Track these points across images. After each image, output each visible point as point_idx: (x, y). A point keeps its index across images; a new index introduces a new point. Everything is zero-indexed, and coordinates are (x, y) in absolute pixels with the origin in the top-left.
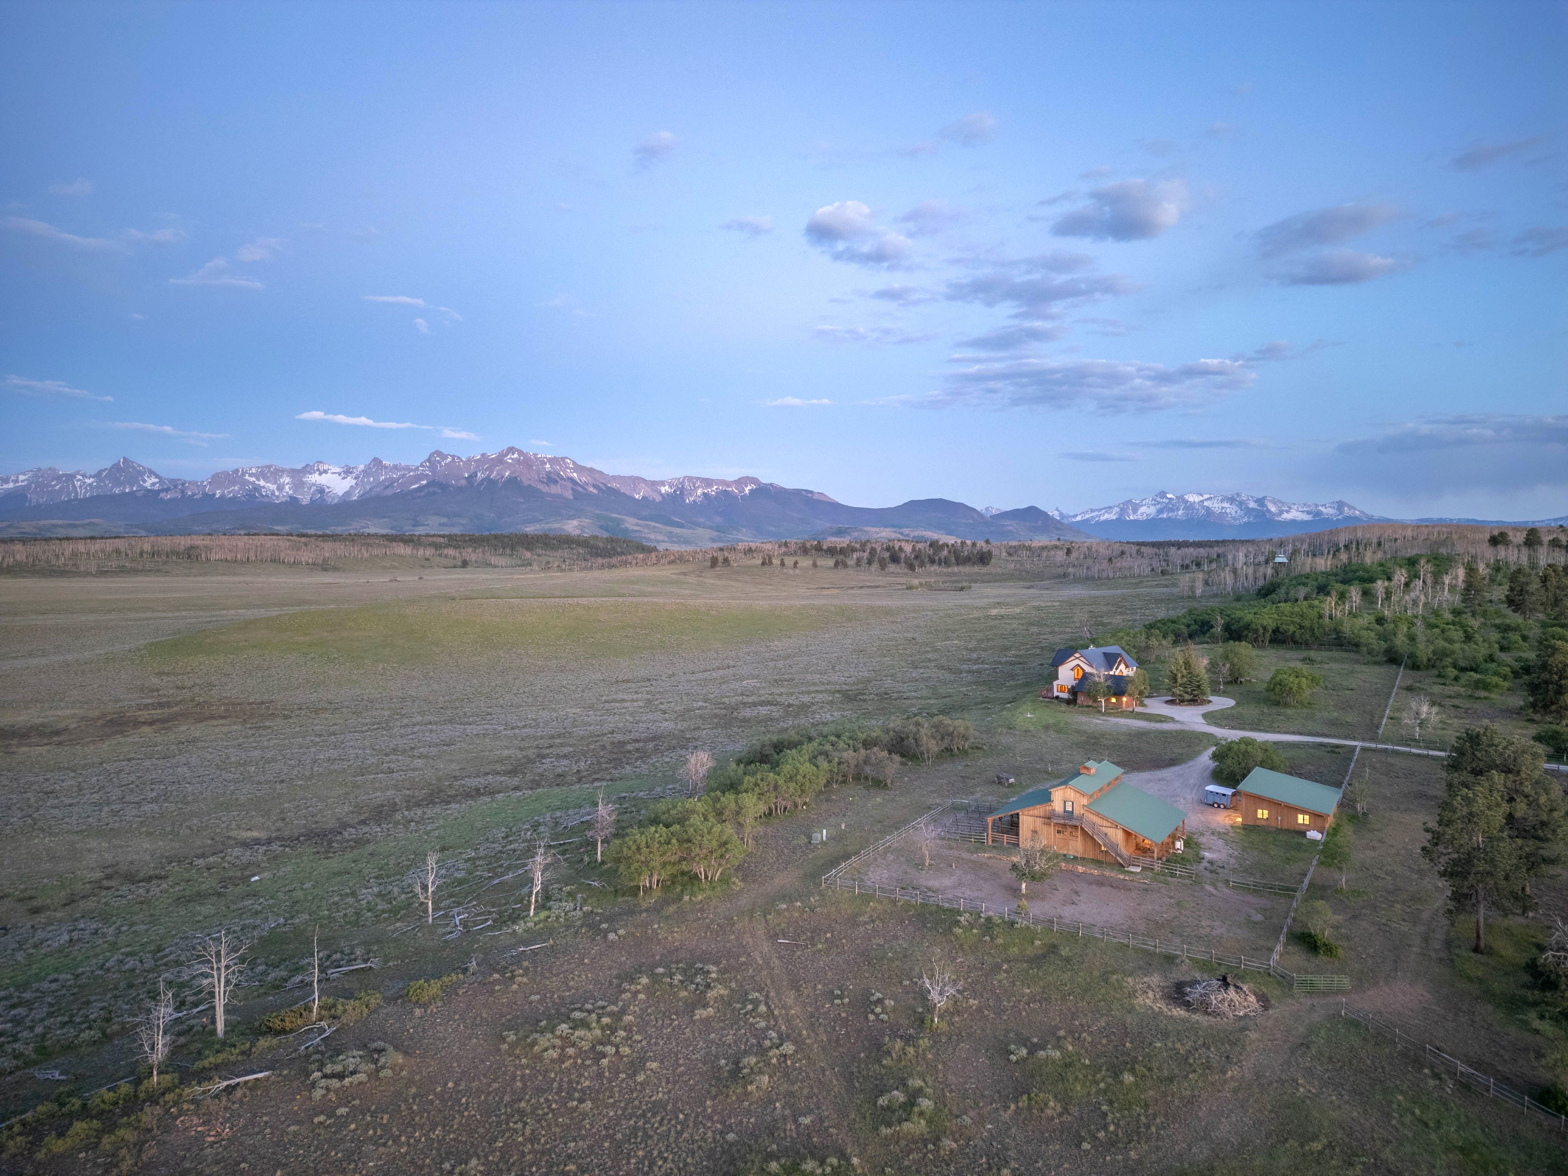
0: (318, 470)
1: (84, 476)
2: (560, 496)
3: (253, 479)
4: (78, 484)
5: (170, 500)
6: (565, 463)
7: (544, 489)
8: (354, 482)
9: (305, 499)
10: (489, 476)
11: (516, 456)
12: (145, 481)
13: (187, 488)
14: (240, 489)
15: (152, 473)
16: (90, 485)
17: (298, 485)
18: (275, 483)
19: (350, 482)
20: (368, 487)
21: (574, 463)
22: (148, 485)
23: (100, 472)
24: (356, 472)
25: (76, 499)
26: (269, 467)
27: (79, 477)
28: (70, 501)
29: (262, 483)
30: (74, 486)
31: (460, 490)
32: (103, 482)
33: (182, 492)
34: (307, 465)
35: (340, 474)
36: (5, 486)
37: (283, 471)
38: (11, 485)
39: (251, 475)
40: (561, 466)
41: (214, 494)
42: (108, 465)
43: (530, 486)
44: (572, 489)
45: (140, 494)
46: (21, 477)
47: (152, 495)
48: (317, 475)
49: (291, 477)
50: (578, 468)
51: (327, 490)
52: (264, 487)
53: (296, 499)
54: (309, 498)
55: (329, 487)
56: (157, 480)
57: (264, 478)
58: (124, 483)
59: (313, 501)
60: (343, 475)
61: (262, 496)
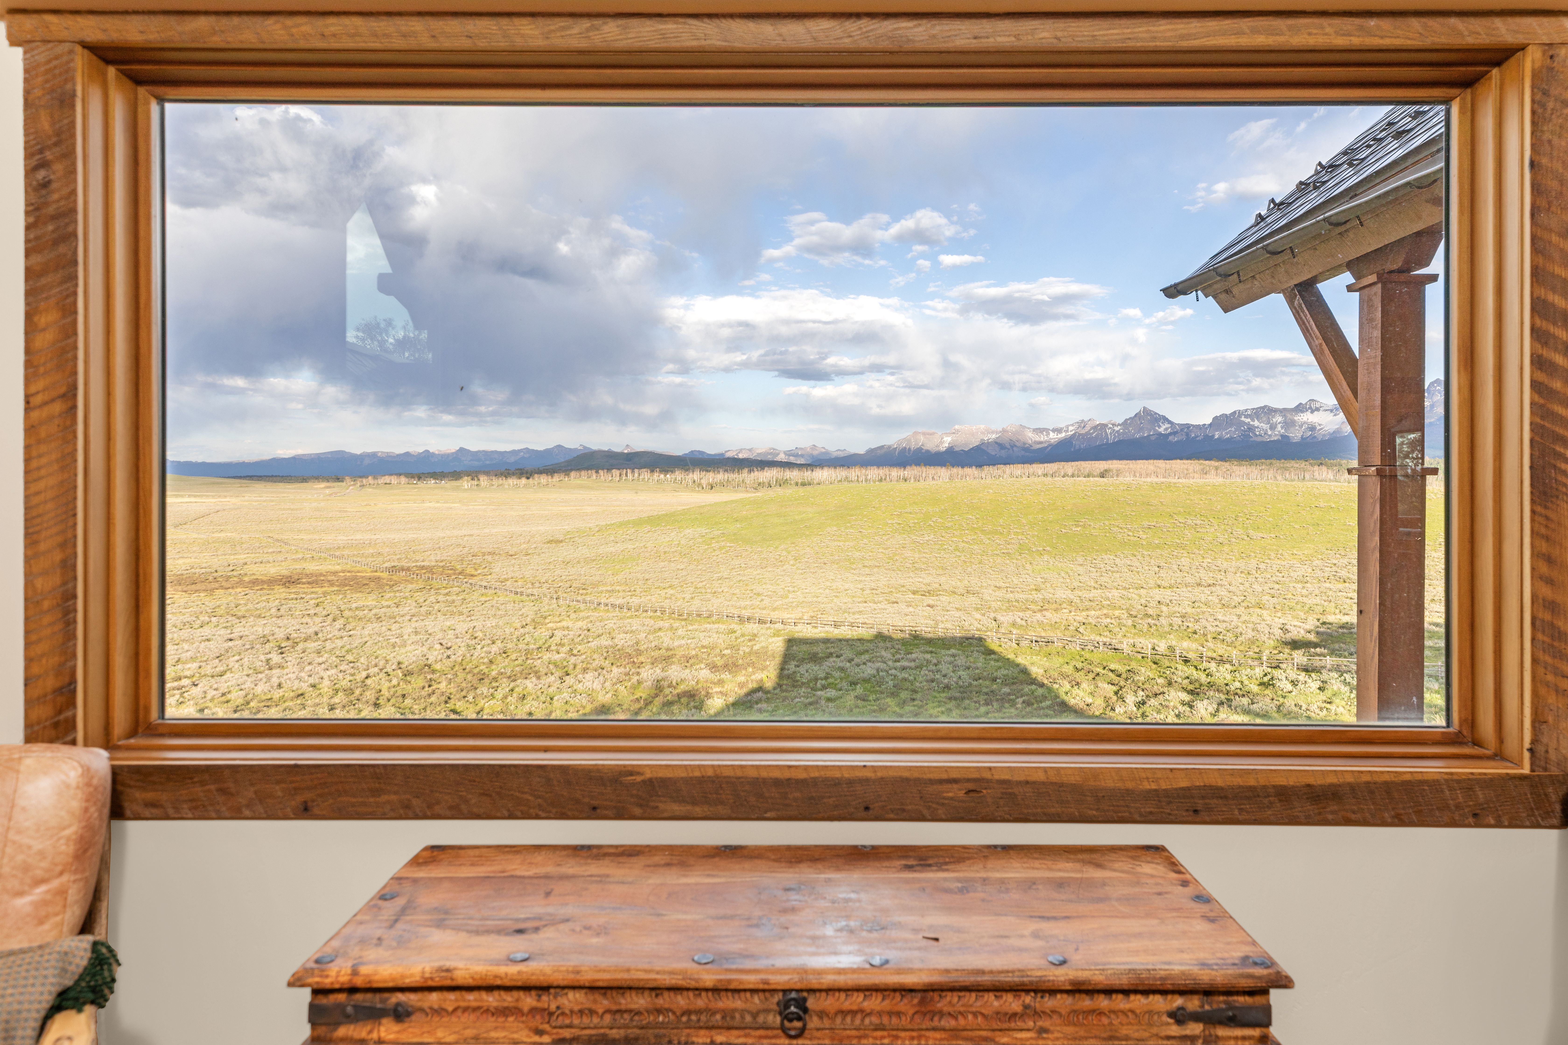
0: (1310, 408)
1: (1114, 425)
3: (1249, 420)
4: (1109, 431)
5: (1176, 442)
9: (1296, 437)
12: (1159, 427)
13: (1191, 431)
14: (1236, 430)
15: (1165, 420)
16: (1118, 431)
17: (1290, 424)
18: (1268, 423)
19: (1342, 418)
22: (1162, 430)
23: (1126, 420)
25: (1107, 444)
27: (1110, 426)
28: (1103, 445)
29: (1256, 423)
30: (1106, 434)
32: (1129, 428)
33: (1187, 434)
34: (1301, 404)
35: (1331, 411)
38: (1063, 435)
39: (1246, 417)
41: (1213, 436)
42: (1133, 415)
45: (1153, 438)
46: (1071, 428)
47: (1163, 438)
48: (1308, 413)
49: (1284, 416)
51: (1318, 428)
52: (1257, 427)
53: (1288, 437)
54: (1299, 435)
55: (1320, 425)
56: (1169, 425)
57: (1258, 419)
58: (1143, 429)
59: (1303, 439)
60: (1335, 412)
61: (1256, 435)
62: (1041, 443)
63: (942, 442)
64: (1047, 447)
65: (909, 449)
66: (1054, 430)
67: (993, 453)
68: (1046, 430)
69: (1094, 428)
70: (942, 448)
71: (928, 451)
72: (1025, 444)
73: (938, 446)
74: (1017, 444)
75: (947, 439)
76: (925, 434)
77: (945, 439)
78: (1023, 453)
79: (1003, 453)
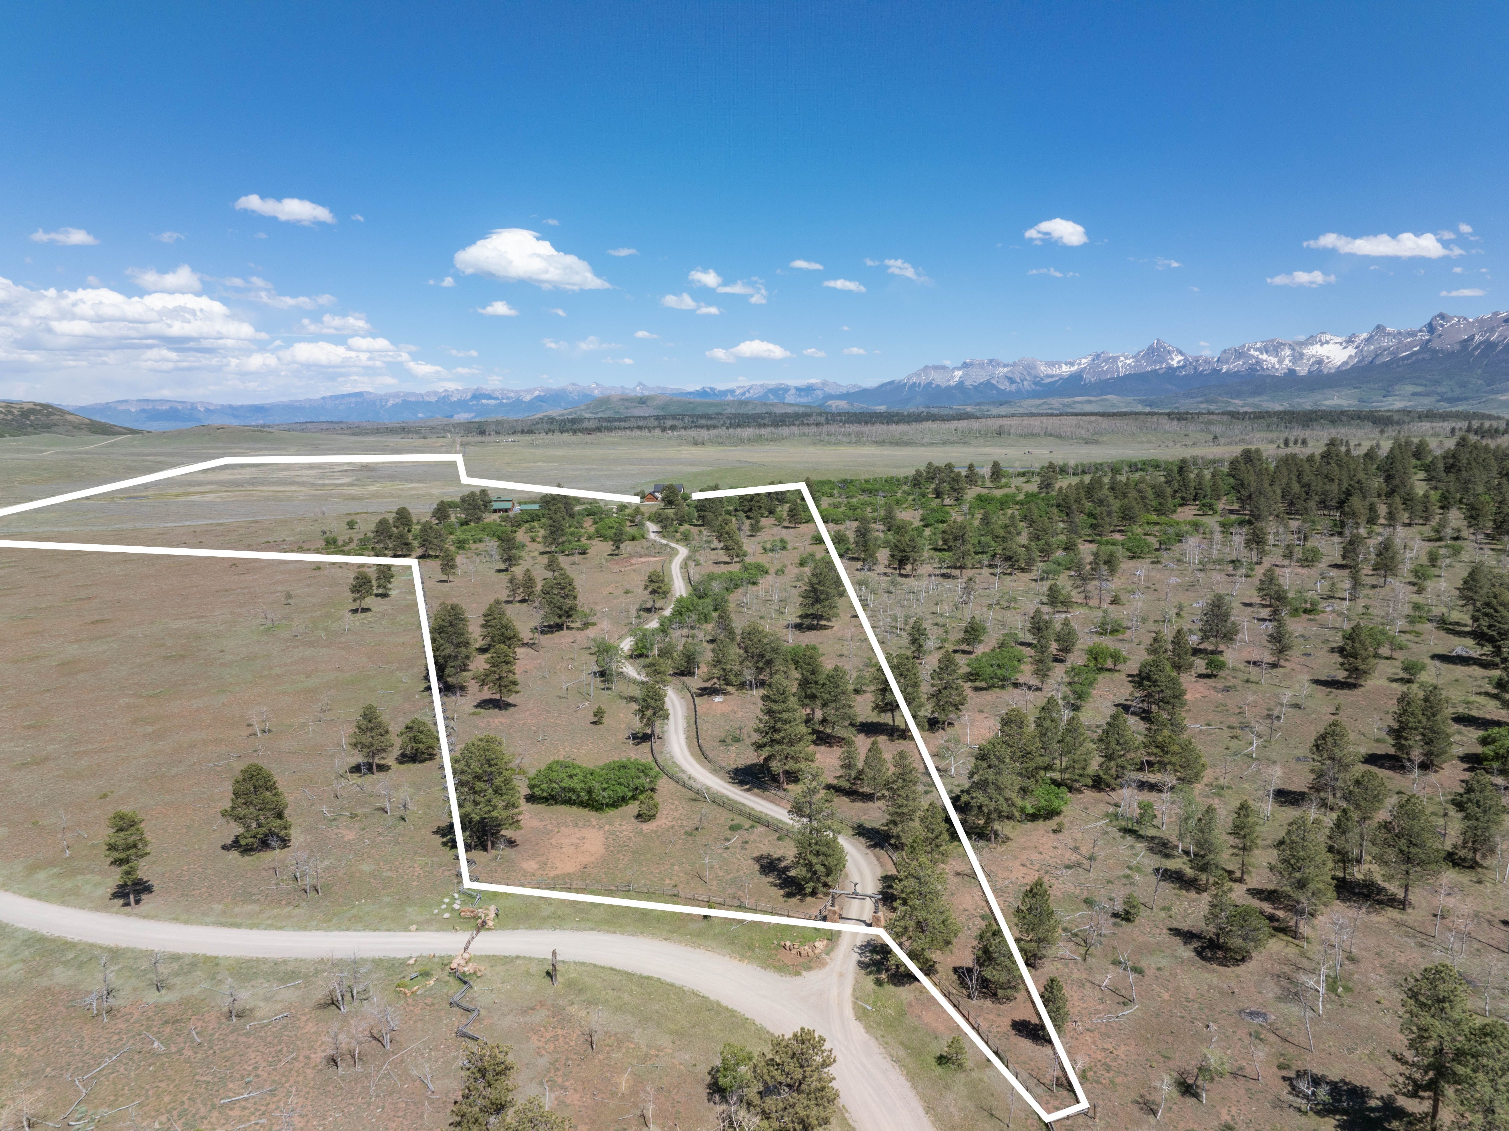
0: (1320, 341)
3: (1256, 354)
4: (1120, 364)
5: (1184, 376)
8: (1354, 351)
9: (1302, 370)
10: (1488, 338)
12: (1172, 359)
13: (1199, 365)
14: (1244, 364)
16: (1129, 364)
17: (1297, 357)
18: (1277, 356)
19: (1351, 351)
20: (1364, 355)
22: (1174, 363)
23: (1139, 353)
24: (1357, 341)
25: (1119, 376)
26: (1272, 341)
27: (1122, 358)
28: (1114, 378)
30: (1118, 367)
31: (1449, 355)
32: (1140, 362)
33: (1195, 368)
34: (1311, 337)
35: (1341, 344)
36: (1071, 369)
37: (1284, 345)
38: (1076, 367)
39: (1256, 350)
41: (1221, 369)
42: (1146, 346)
45: (1161, 372)
46: (1084, 361)
47: (1172, 371)
48: (1318, 346)
49: (1293, 349)
51: (1326, 361)
52: (1265, 361)
53: (1294, 370)
54: (1307, 369)
55: (1328, 358)
57: (1267, 352)
58: (1156, 362)
59: (1309, 372)
60: (1344, 345)
61: (1263, 369)
62: (1052, 376)
63: (953, 377)
64: (1058, 381)
65: (920, 384)
66: (1066, 364)
67: (1003, 388)
68: (1059, 364)
69: (1106, 361)
70: (952, 383)
71: (938, 386)
72: (1036, 377)
73: (948, 381)
74: (1028, 377)
75: (958, 374)
76: (936, 368)
77: (956, 373)
78: (1033, 386)
79: (1013, 388)
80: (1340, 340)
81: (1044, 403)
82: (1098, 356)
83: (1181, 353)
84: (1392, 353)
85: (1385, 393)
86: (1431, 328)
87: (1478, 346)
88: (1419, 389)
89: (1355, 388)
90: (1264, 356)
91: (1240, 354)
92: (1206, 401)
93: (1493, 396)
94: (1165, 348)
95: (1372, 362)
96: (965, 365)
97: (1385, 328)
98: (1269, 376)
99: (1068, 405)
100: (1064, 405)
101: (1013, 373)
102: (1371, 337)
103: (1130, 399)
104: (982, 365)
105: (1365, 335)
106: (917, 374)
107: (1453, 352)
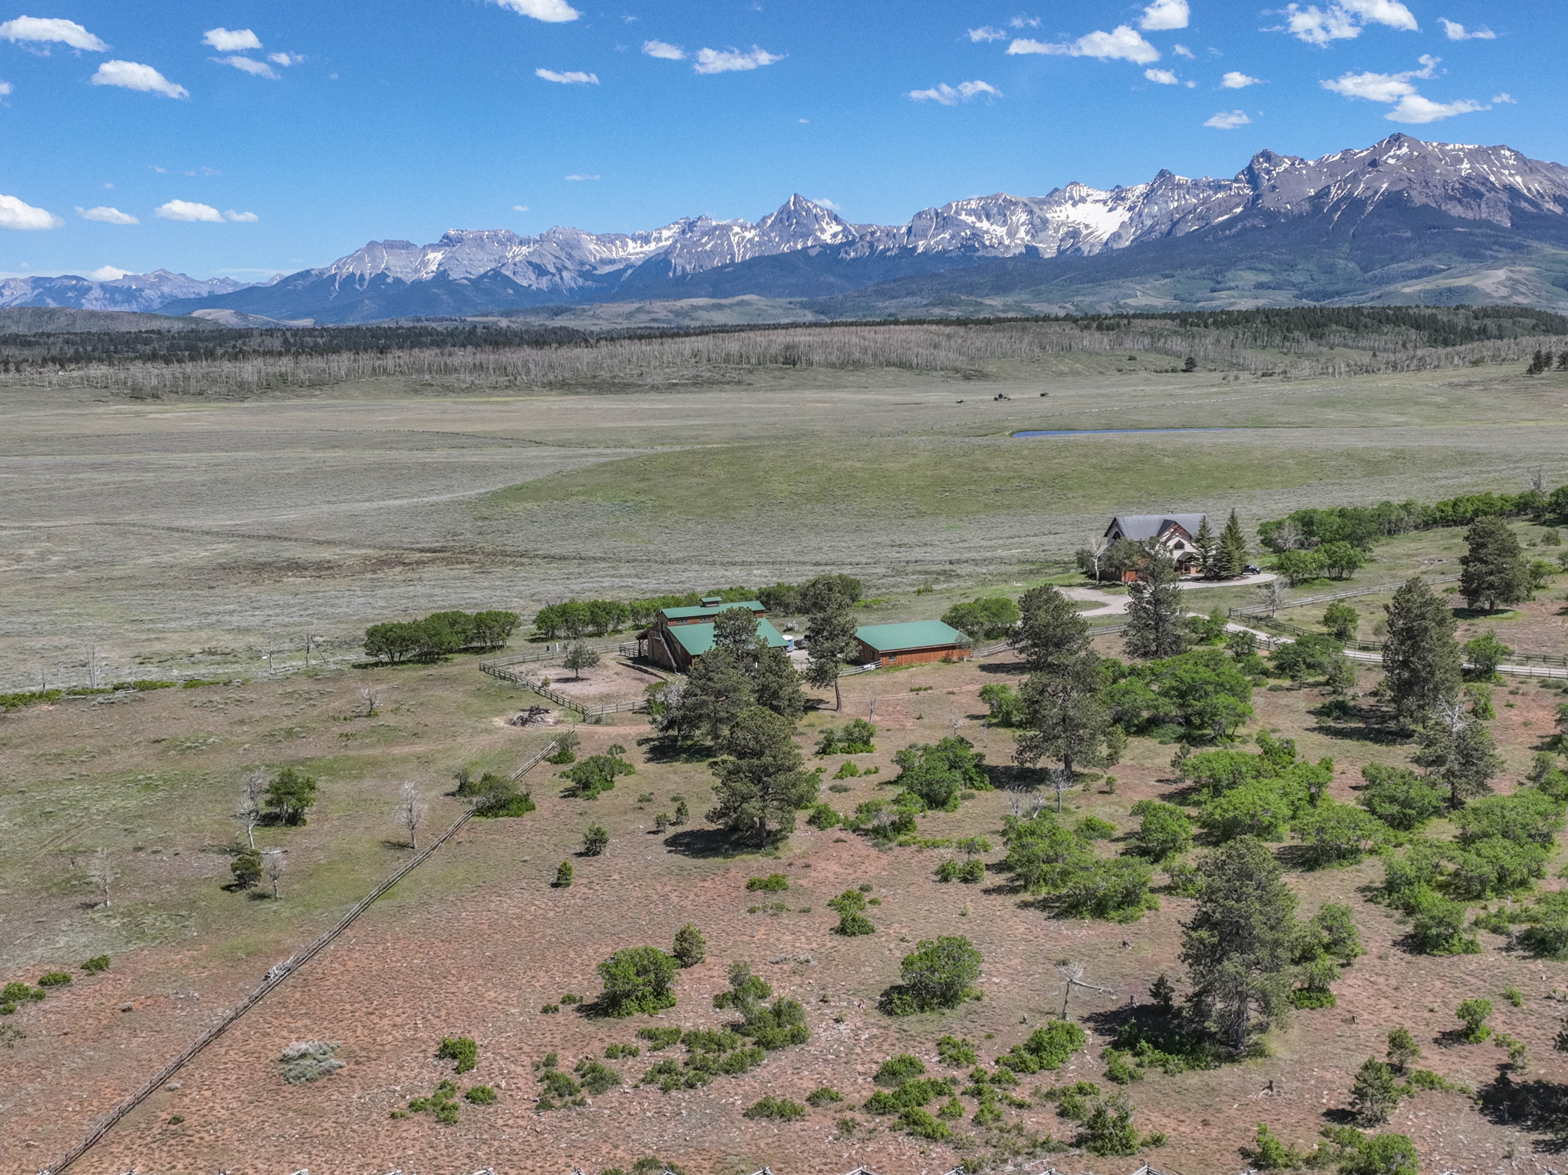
0: (1071, 198)
1: (743, 227)
2: (1488, 224)
3: (971, 219)
4: (735, 240)
5: (853, 260)
6: (1499, 157)
7: (1456, 210)
8: (1128, 215)
9: (1048, 250)
10: (1351, 193)
11: (1405, 150)
12: (823, 231)
13: (878, 240)
14: (952, 237)
15: (833, 217)
16: (750, 240)
17: (1039, 226)
18: (1005, 223)
19: (1122, 215)
20: (1149, 222)
21: (1518, 156)
22: (827, 237)
23: (764, 220)
24: (1131, 197)
25: (733, 262)
26: (996, 197)
27: (737, 229)
28: (725, 266)
30: (730, 245)
31: (1296, 220)
32: (768, 235)
33: (871, 245)
34: (1056, 190)
35: (1105, 202)
36: (646, 248)
37: (1016, 204)
38: (653, 246)
39: (970, 213)
40: (1491, 164)
41: (915, 248)
43: (1425, 206)
44: (1511, 208)
45: (813, 253)
46: (666, 233)
47: (830, 252)
48: (1069, 206)
49: (1031, 212)
50: (1527, 166)
51: (1085, 232)
52: (987, 232)
53: (1036, 249)
54: (1055, 246)
55: (1087, 226)
56: (839, 228)
57: (988, 217)
58: (795, 236)
59: (1061, 252)
60: (1110, 204)
61: (984, 246)
62: (612, 262)
63: (425, 264)
64: (624, 271)
65: (362, 277)
66: (634, 240)
67: (525, 284)
68: (622, 237)
69: (710, 232)
70: (426, 275)
71: (398, 281)
72: (582, 264)
73: (416, 271)
74: (568, 264)
75: (435, 257)
76: (390, 245)
77: (431, 256)
78: (580, 281)
79: (544, 283)
80: (1103, 195)
81: (638, 310)
82: (691, 226)
83: (836, 219)
84: (1200, 218)
85: (1212, 284)
86: (1251, 175)
87: (1336, 206)
88: (1264, 278)
89: (1166, 277)
90: (985, 225)
91: (944, 220)
92: (941, 303)
93: (1392, 288)
94: (808, 211)
95: (1170, 232)
96: (447, 241)
97: (1172, 176)
98: (996, 258)
99: (685, 314)
100: (677, 314)
101: (541, 255)
102: (1152, 190)
103: (783, 301)
104: (479, 241)
105: (1141, 188)
106: (356, 258)
107: (1301, 216)
